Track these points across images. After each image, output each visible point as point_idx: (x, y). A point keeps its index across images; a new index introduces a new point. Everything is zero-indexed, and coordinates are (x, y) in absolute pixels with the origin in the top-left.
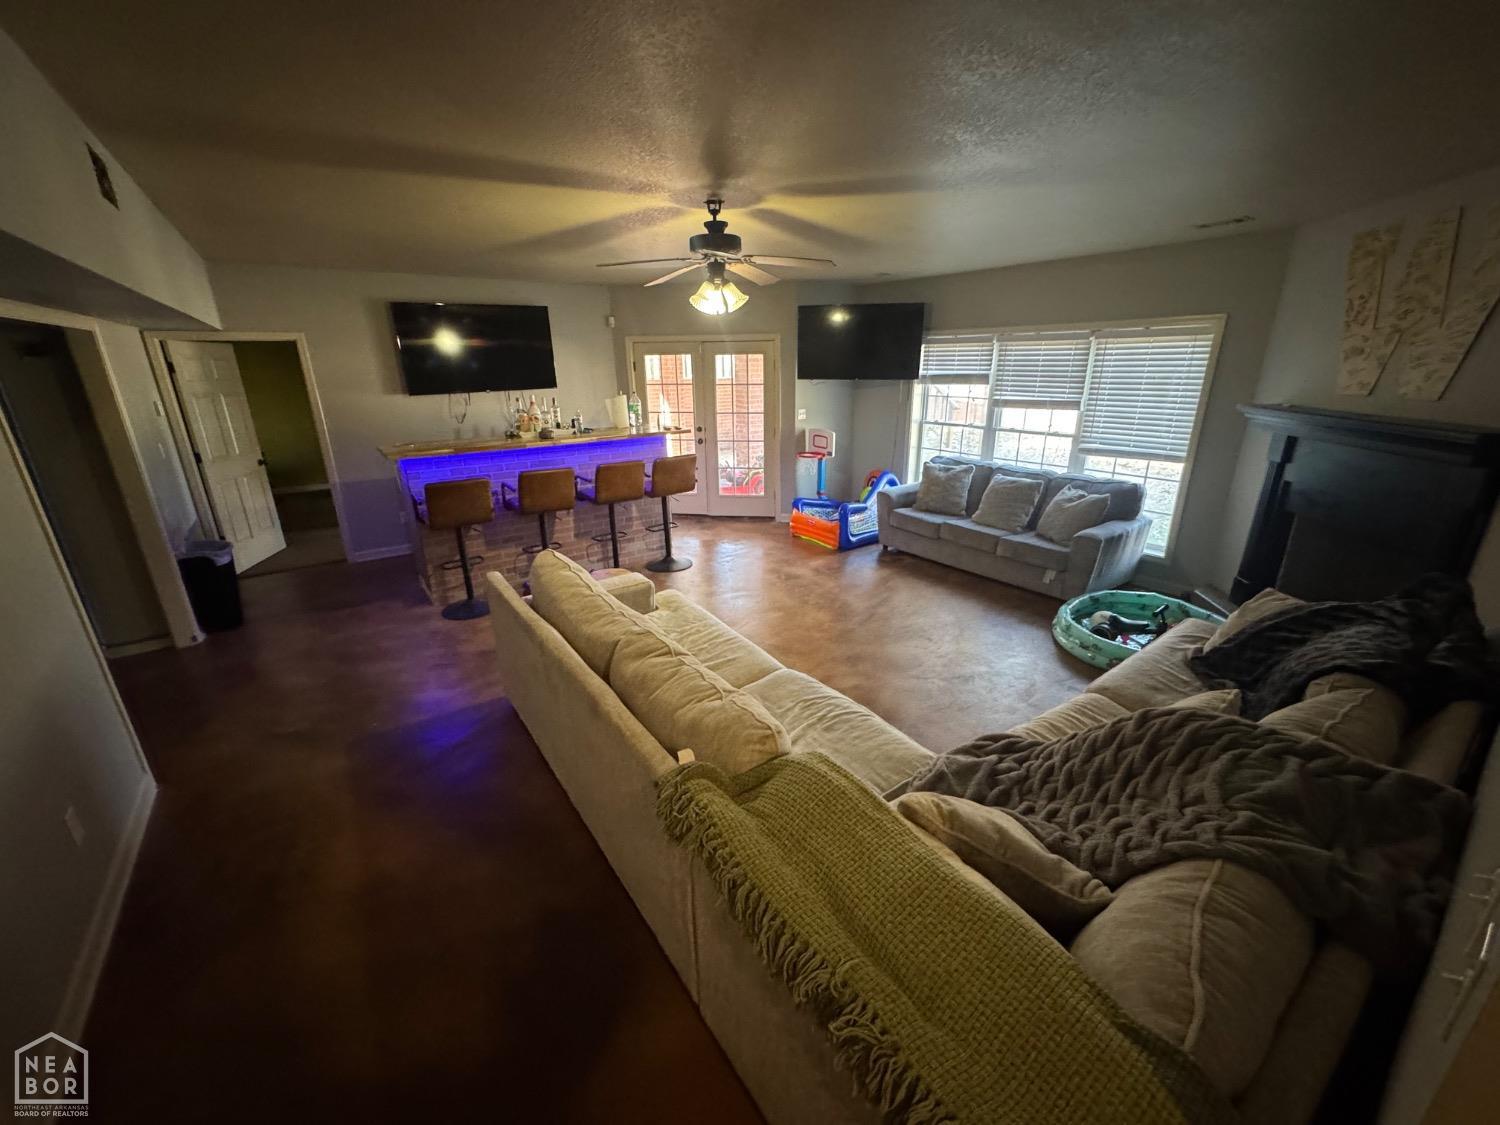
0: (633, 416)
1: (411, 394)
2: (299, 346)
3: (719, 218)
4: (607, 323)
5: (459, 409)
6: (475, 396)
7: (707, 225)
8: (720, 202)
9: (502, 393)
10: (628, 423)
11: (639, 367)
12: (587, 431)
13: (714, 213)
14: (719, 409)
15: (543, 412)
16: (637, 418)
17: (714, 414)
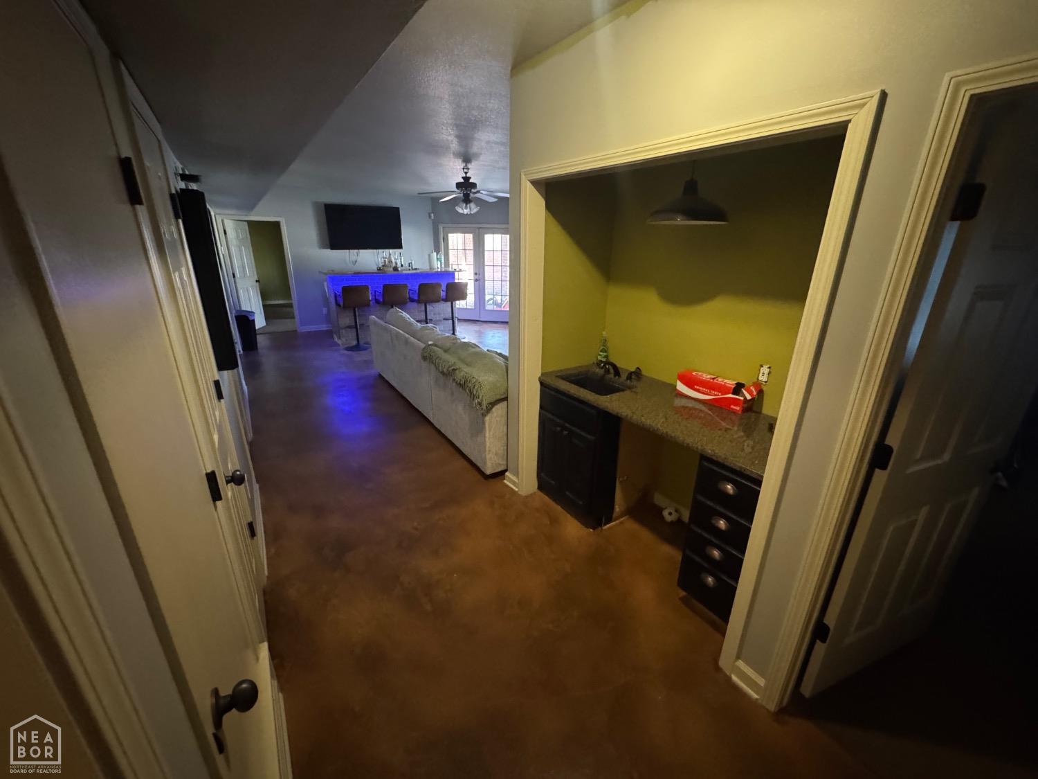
0: (439, 263)
1: (332, 249)
2: (281, 224)
3: (468, 175)
4: (430, 217)
5: (354, 258)
6: (362, 251)
7: (463, 178)
8: (468, 169)
9: (375, 250)
10: (438, 266)
11: (446, 240)
12: (416, 269)
13: (466, 173)
14: (486, 263)
15: (395, 259)
16: (441, 265)
17: (484, 265)
